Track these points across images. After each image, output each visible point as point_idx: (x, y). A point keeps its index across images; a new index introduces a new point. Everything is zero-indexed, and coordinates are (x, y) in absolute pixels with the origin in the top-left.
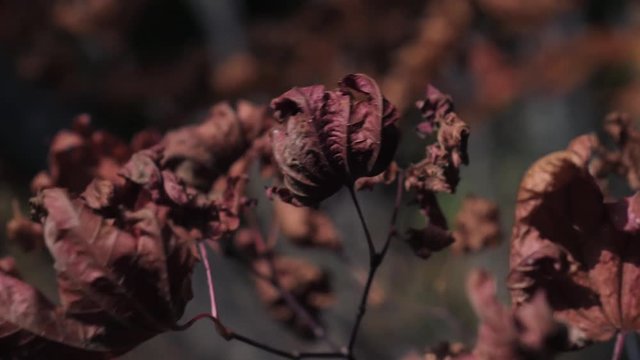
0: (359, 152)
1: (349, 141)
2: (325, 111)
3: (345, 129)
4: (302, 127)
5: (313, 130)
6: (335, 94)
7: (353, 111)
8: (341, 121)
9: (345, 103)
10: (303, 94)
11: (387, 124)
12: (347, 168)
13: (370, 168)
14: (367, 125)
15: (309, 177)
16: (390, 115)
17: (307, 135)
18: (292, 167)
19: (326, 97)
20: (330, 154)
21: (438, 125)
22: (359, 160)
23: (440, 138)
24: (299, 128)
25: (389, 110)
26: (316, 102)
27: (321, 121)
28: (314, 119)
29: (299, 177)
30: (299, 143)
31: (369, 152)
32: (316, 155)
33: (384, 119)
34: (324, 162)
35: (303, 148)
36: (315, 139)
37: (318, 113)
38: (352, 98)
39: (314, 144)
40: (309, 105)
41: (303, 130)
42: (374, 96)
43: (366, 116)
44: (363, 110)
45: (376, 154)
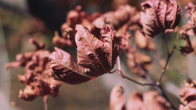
0: (168, 21)
1: (166, 18)
2: (158, 8)
3: (165, 14)
4: (151, 12)
5: (155, 13)
6: (162, 3)
7: (167, 8)
8: (163, 12)
9: (165, 6)
10: (152, 2)
11: (178, 13)
12: (164, 26)
13: (171, 26)
14: (171, 13)
15: (152, 28)
17: (153, 15)
18: (147, 25)
19: (159, 4)
20: (159, 22)
21: (191, 14)
22: (168, 24)
23: (192, 18)
24: (150, 13)
25: (179, 9)
26: (156, 5)
27: (157, 12)
28: (155, 10)
29: (149, 28)
30: (150, 17)
31: (171, 22)
32: (155, 21)
33: (177, 12)
34: (157, 24)
35: (150, 19)
36: (155, 16)
37: (156, 9)
38: (167, 4)
39: (154, 18)
40: (154, 6)
41: (152, 13)
42: (174, 4)
43: (171, 10)
44: (170, 8)
45: (173, 23)
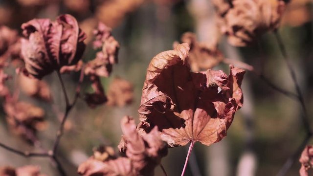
0: (65, 54)
1: (60, 48)
2: (49, 32)
3: (59, 42)
4: (37, 39)
5: (43, 41)
6: (55, 24)
7: (63, 33)
8: (56, 38)
9: (60, 29)
10: (39, 23)
11: (80, 40)
12: (58, 61)
13: (70, 61)
14: (70, 40)
15: (39, 64)
16: (82, 36)
17: (40, 43)
18: (31, 59)
19: (51, 25)
20: (50, 54)
21: (103, 43)
22: (64, 58)
23: (104, 49)
24: (35, 40)
25: (81, 34)
26: (45, 27)
27: (47, 38)
28: (44, 36)
29: (34, 64)
30: (35, 47)
31: (70, 54)
32: (43, 54)
33: (79, 38)
34: (47, 57)
35: (37, 50)
36: (44, 45)
37: (46, 33)
38: (63, 27)
39: (43, 48)
40: (41, 28)
41: (38, 41)
42: (74, 26)
43: (69, 36)
44: (68, 33)
45: (73, 56)
